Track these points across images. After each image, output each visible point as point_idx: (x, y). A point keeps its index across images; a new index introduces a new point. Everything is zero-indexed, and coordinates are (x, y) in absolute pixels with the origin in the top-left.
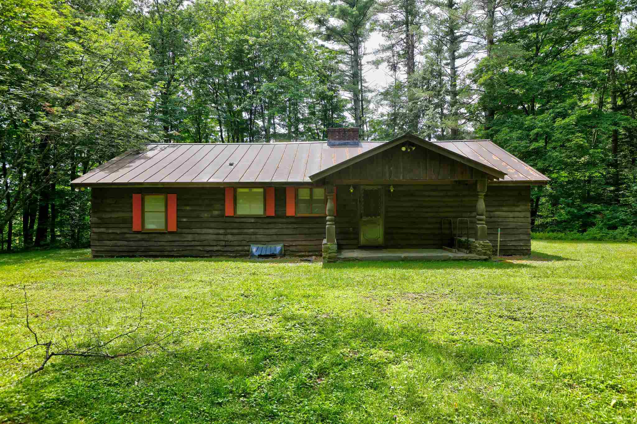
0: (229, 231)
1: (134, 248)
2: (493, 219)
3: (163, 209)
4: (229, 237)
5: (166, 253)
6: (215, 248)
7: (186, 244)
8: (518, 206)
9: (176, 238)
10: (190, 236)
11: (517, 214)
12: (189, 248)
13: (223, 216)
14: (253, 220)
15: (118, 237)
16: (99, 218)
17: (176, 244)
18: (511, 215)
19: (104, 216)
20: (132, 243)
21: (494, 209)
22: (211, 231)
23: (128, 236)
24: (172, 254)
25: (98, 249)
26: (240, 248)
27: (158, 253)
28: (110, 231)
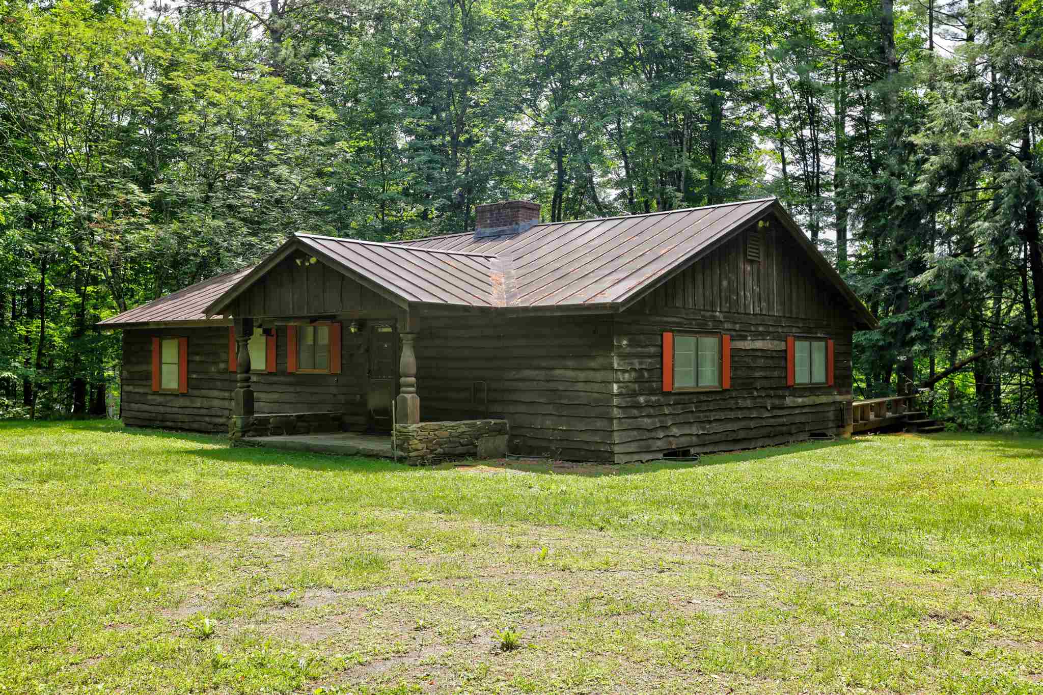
2: (552, 385)
3: (176, 360)
6: (221, 421)
7: (195, 411)
8: (593, 358)
9: (187, 402)
10: (199, 400)
11: (591, 375)
12: (197, 418)
14: (260, 379)
15: (142, 398)
16: (128, 372)
17: (187, 411)
18: (582, 375)
19: (131, 369)
21: (552, 363)
22: (217, 394)
23: (150, 397)
25: (127, 414)
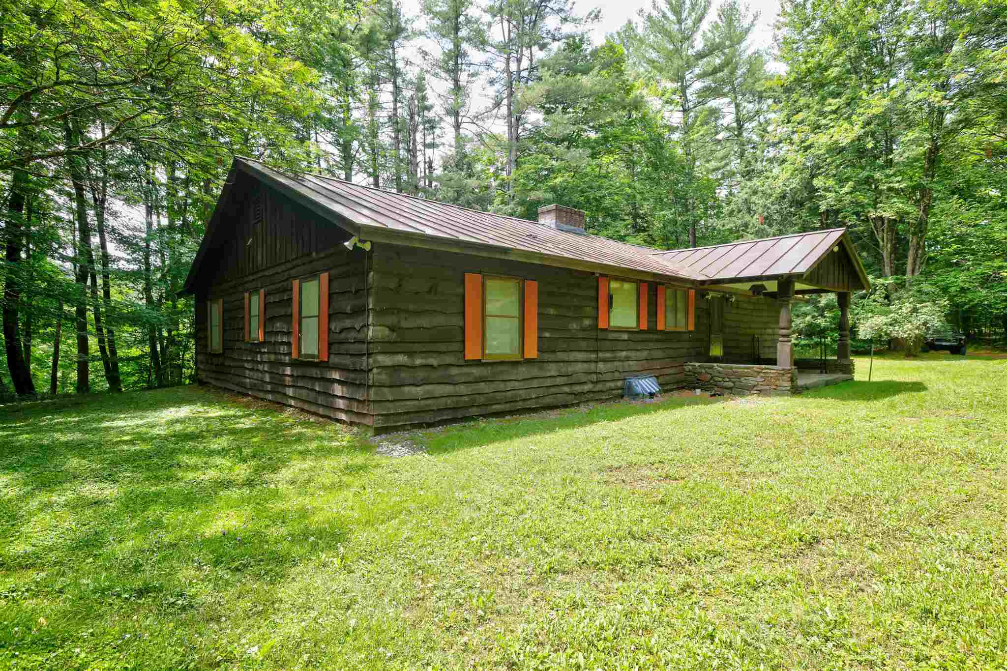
0: (601, 355)
1: (466, 399)
3: (515, 312)
4: (601, 365)
5: (520, 405)
6: (586, 388)
7: (549, 382)
9: (535, 371)
10: (553, 366)
12: (553, 390)
13: (595, 327)
14: (625, 336)
15: (435, 375)
16: (392, 329)
17: (535, 383)
19: (404, 324)
20: (463, 389)
22: (581, 356)
23: (454, 371)
24: (528, 405)
25: (392, 408)
26: (612, 385)
27: (507, 407)
28: (418, 362)
